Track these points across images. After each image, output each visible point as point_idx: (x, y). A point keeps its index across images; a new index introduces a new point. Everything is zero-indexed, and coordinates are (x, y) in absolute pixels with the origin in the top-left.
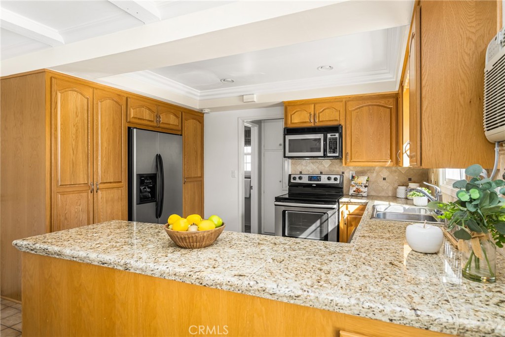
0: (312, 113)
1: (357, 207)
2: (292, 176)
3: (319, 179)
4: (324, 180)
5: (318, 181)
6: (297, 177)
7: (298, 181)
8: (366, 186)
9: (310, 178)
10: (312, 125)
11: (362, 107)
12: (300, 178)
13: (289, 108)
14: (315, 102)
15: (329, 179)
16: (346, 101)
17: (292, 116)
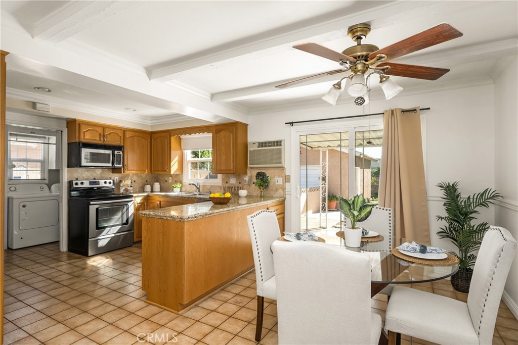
0: (102, 134)
1: (141, 198)
2: (74, 182)
3: (98, 183)
4: (102, 184)
5: (97, 185)
6: (79, 182)
7: (80, 186)
8: (131, 186)
9: (91, 183)
10: (101, 142)
11: (134, 136)
12: (82, 183)
13: (82, 126)
14: (104, 127)
15: (105, 183)
16: (124, 131)
17: (85, 133)
